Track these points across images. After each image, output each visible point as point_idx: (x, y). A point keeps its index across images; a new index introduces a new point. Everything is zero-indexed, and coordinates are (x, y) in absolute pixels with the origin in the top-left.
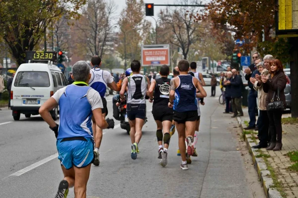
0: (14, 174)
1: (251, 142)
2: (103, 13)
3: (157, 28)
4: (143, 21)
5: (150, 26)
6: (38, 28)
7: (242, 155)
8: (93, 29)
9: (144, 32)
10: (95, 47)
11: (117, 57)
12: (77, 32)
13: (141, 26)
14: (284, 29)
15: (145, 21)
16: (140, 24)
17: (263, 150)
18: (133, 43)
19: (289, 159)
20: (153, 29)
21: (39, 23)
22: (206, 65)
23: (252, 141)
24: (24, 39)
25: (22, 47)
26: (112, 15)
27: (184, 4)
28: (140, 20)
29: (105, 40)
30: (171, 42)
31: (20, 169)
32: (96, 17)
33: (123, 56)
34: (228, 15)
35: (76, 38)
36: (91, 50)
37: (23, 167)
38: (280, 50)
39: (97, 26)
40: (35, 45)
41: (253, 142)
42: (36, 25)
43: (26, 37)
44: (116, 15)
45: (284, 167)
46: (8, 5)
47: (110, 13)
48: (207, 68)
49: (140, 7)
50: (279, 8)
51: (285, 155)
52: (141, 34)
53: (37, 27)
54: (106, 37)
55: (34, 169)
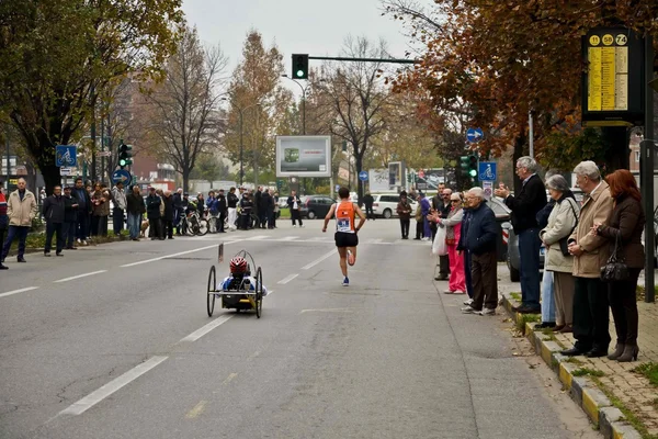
0: (67, 410)
1: (546, 340)
2: (199, 72)
3: (303, 103)
4: (276, 89)
5: (289, 100)
6: (81, 98)
7: (532, 367)
8: (180, 102)
9: (278, 111)
10: (183, 137)
11: (223, 158)
12: (147, 107)
13: (273, 98)
14: (599, 109)
15: (280, 89)
16: (270, 95)
17: (581, 358)
18: (255, 131)
19: (646, 381)
20: (294, 105)
21: (82, 89)
22: (396, 177)
23: (547, 337)
24: (51, 118)
25: (48, 133)
26: (216, 76)
27: (357, 57)
28: (271, 87)
29: (202, 125)
30: (332, 132)
31: (78, 399)
32: (185, 79)
33: (235, 155)
34: (459, 81)
35: (144, 120)
36: (174, 142)
37: (85, 393)
38: (587, 152)
39: (186, 98)
40: (73, 131)
41: (551, 340)
42: (77, 92)
43: (55, 114)
44: (222, 76)
45: (646, 400)
46: (23, 49)
47: (212, 72)
48: (398, 183)
49: (271, 61)
50: (590, 66)
51: (632, 371)
52: (271, 115)
53: (78, 95)
54: (203, 119)
55: (110, 398)
